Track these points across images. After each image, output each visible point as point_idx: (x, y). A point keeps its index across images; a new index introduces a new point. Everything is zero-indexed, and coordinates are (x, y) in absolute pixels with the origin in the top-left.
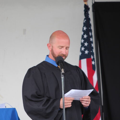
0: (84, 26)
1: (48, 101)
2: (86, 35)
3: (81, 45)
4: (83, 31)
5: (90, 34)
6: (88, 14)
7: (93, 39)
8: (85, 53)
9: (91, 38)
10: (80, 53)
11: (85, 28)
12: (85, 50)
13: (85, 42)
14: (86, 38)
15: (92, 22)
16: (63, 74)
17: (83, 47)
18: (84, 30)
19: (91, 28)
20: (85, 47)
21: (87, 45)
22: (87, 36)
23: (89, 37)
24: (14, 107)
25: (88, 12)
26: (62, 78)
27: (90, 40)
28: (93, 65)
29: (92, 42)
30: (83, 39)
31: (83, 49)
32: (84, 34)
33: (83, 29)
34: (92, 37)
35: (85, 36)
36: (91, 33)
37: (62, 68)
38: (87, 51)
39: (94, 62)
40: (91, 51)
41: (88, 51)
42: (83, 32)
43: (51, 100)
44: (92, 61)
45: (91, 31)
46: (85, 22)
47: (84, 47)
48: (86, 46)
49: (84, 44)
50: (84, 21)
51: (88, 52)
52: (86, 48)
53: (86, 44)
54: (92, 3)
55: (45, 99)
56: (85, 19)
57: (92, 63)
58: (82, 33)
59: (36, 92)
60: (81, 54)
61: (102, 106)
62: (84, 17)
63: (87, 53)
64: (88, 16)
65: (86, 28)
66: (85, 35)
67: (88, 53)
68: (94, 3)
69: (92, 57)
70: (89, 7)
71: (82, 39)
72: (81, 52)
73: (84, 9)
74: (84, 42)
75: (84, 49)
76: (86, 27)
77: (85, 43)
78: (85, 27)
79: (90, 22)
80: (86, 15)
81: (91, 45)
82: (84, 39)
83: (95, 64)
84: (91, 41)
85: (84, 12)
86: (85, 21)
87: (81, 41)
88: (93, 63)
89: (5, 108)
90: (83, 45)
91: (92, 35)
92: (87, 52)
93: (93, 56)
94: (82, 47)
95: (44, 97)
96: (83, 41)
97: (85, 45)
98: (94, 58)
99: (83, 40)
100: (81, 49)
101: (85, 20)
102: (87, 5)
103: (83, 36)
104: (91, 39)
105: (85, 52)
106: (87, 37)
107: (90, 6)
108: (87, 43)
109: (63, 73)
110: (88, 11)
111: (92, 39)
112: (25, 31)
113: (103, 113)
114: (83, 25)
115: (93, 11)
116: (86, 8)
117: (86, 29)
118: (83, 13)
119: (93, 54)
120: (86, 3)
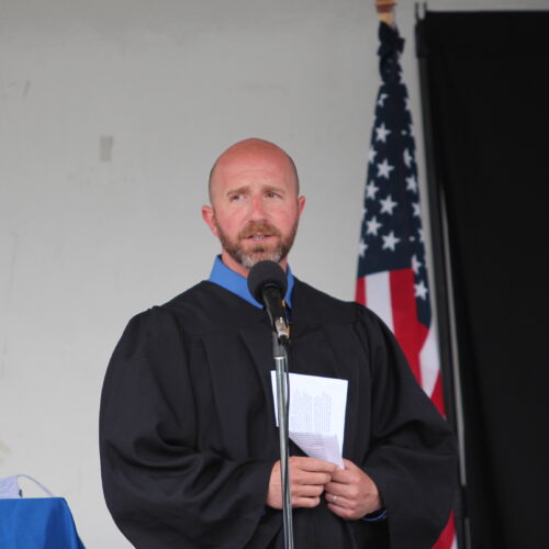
0: (377, 124)
1: (213, 467)
2: (385, 163)
3: (363, 211)
4: (375, 144)
5: (407, 158)
6: (398, 69)
7: (418, 184)
8: (386, 246)
9: (409, 176)
10: (362, 248)
11: (382, 133)
12: (383, 232)
13: (381, 195)
14: (387, 175)
15: (414, 104)
16: (282, 340)
17: (374, 219)
18: (380, 141)
19: (409, 131)
20: (383, 218)
21: (394, 209)
22: (391, 168)
23: (403, 172)
24: (57, 495)
25: (395, 59)
26: (279, 359)
27: (406, 184)
28: (419, 299)
29: (415, 197)
30: (372, 184)
31: (373, 226)
32: (378, 159)
33: (374, 134)
34: (413, 170)
35: (385, 169)
36: (412, 154)
37: (276, 317)
38: (392, 234)
39: (426, 286)
40: (412, 239)
41: (396, 236)
42: (375, 149)
44: (417, 282)
45: (409, 143)
46: (381, 103)
47: (378, 221)
48: (386, 214)
49: (380, 206)
50: (379, 98)
51: (397, 240)
52: (388, 223)
53: (388, 205)
54: (417, 15)
55: (200, 460)
56: (382, 90)
57: (414, 291)
58: (371, 154)
59: (159, 428)
60: (366, 252)
61: (463, 490)
62: (378, 82)
63: (392, 247)
64: (399, 78)
65: (387, 132)
66: (381, 162)
67: (397, 245)
68: (422, 15)
69: (416, 265)
70: (403, 34)
71: (368, 183)
72: (366, 242)
73: (376, 43)
74: (377, 194)
75: (378, 225)
76: (387, 128)
77: (385, 198)
78: (383, 126)
79: (404, 104)
80: (388, 71)
81: (412, 210)
82: (379, 182)
83: (428, 295)
84: (411, 192)
86: (385, 101)
87: (366, 192)
88: (420, 290)
89: (18, 497)
90: (372, 208)
91: (413, 164)
92: (390, 241)
93: (421, 259)
94: (368, 217)
96: (372, 190)
97: (383, 211)
98: (423, 270)
99: (376, 185)
100: (365, 227)
101: (384, 96)
102: (393, 27)
103: (373, 170)
104: (411, 184)
105: (382, 242)
106: (391, 173)
107: (407, 31)
108: (393, 200)
109: (283, 337)
110: (398, 53)
111: (416, 180)
113: (467, 522)
114: (373, 118)
115: (420, 54)
116: (390, 41)
117: (388, 137)
118: (374, 61)
119: (418, 249)
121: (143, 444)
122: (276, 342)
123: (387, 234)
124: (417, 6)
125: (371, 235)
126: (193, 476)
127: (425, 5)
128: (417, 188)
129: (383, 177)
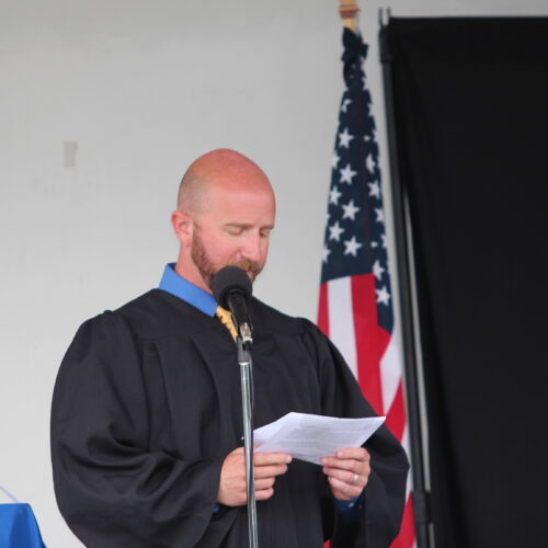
0: (341, 130)
1: (164, 468)
2: (348, 168)
3: (326, 217)
4: (339, 150)
5: (370, 164)
6: (362, 74)
7: (383, 189)
8: (347, 251)
9: (373, 182)
10: (324, 253)
11: (346, 139)
12: (345, 237)
13: (343, 201)
14: (349, 181)
15: (378, 110)
16: (246, 346)
17: (337, 225)
18: (343, 147)
19: (372, 136)
20: (345, 223)
21: (356, 214)
22: (353, 173)
23: (365, 177)
25: (359, 64)
26: (243, 364)
27: (369, 190)
28: (382, 304)
29: (379, 203)
30: (335, 189)
31: (336, 232)
32: (341, 165)
33: (338, 140)
34: (376, 176)
35: (347, 175)
36: (375, 159)
38: (353, 240)
39: (389, 291)
40: (374, 244)
41: (358, 241)
42: (339, 154)
43: (180, 467)
44: (380, 288)
45: (373, 149)
46: (344, 108)
47: (341, 226)
48: (348, 219)
49: (343, 212)
50: (342, 103)
51: (358, 246)
52: (350, 229)
53: (350, 211)
54: (381, 21)
55: (152, 460)
56: (346, 96)
57: (376, 296)
58: (335, 160)
59: (112, 428)
60: (329, 257)
61: (427, 495)
62: (342, 88)
63: (354, 253)
64: (362, 84)
65: (351, 137)
66: (344, 167)
67: (358, 251)
68: (385, 21)
69: (377, 270)
70: (366, 40)
71: (332, 189)
72: (329, 248)
73: (340, 49)
74: (340, 200)
75: (341, 231)
76: (350, 133)
77: (347, 204)
78: (346, 131)
79: (368, 110)
80: (352, 77)
81: (376, 216)
82: (342, 187)
83: (390, 300)
84: (374, 197)
85: (340, 66)
86: (349, 107)
87: (330, 197)
88: (383, 296)
90: (335, 213)
91: (377, 170)
92: (352, 247)
93: (384, 265)
94: (331, 223)
95: (148, 451)
96: (335, 196)
97: (345, 216)
98: (386, 276)
99: (339, 190)
100: (328, 233)
101: (347, 102)
102: (356, 32)
103: (336, 175)
104: (374, 189)
105: (345, 248)
106: (353, 178)
107: (371, 38)
108: (355, 205)
109: (248, 342)
110: (362, 58)
111: (379, 185)
112: (71, 150)
113: (431, 527)
114: (336, 123)
115: (383, 60)
116: (353, 47)
117: (351, 143)
118: (338, 67)
119: (381, 255)
120: (349, 23)
121: (95, 443)
122: (241, 347)
123: (349, 239)
124: (381, 12)
125: (334, 240)
126: (145, 475)
127: (389, 11)
128: (381, 194)
129: (345, 183)
